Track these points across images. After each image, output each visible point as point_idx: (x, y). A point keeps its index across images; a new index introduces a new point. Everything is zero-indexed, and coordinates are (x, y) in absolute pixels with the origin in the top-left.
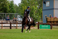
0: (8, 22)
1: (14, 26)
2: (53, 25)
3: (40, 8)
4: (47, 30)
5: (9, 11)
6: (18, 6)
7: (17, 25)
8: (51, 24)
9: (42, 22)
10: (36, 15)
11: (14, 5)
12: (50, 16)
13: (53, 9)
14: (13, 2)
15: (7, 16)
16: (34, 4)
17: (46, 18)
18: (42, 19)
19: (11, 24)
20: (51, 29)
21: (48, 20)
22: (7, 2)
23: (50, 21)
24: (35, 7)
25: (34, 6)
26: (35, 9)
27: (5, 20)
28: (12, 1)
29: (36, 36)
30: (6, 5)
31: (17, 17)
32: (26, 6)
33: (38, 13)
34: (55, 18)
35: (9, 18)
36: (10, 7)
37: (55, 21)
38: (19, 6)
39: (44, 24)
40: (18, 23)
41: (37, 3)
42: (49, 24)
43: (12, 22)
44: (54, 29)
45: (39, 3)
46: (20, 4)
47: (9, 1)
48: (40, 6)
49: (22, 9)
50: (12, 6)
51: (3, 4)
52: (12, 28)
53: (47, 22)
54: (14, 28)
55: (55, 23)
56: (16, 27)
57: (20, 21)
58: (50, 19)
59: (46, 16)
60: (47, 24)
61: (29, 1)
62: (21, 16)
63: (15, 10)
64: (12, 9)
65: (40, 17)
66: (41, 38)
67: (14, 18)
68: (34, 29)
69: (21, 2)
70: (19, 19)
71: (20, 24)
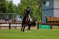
0: (7, 22)
1: (14, 27)
2: (53, 25)
3: (39, 8)
4: (47, 30)
5: (8, 11)
6: (17, 6)
7: (16, 25)
8: (50, 24)
9: (42, 22)
10: (35, 15)
11: (13, 5)
12: (50, 16)
13: (53, 9)
14: (12, 3)
15: (6, 16)
16: (33, 4)
17: (46, 18)
18: (42, 19)
19: (10, 24)
20: (51, 29)
21: (48, 20)
22: (6, 2)
23: (50, 21)
24: (35, 7)
25: (33, 6)
26: (35, 9)
27: (4, 20)
28: (12, 1)
29: (36, 36)
30: (5, 6)
31: (16, 17)
32: (25, 6)
33: (37, 13)
34: (55, 18)
35: (8, 18)
36: (9, 7)
37: (55, 21)
38: (19, 6)
39: (43, 24)
40: (18, 23)
41: (36, 3)
42: (49, 24)
43: (11, 22)
44: (54, 29)
45: (39, 3)
46: (19, 4)
47: (8, 1)
48: (40, 6)
49: (21, 9)
50: (11, 6)
51: (2, 5)
52: (11, 28)
53: (47, 22)
54: (14, 28)
55: (55, 23)
56: (15, 27)
57: (19, 21)
58: (50, 19)
59: (46, 16)
60: (46, 24)
61: (28, 1)
62: (20, 16)
63: (14, 10)
64: (11, 9)
65: (39, 17)
66: (41, 38)
67: (13, 18)
68: (34, 29)
69: (21, 2)
70: (19, 19)
71: (20, 24)
